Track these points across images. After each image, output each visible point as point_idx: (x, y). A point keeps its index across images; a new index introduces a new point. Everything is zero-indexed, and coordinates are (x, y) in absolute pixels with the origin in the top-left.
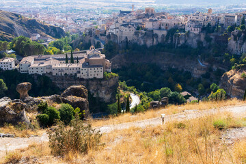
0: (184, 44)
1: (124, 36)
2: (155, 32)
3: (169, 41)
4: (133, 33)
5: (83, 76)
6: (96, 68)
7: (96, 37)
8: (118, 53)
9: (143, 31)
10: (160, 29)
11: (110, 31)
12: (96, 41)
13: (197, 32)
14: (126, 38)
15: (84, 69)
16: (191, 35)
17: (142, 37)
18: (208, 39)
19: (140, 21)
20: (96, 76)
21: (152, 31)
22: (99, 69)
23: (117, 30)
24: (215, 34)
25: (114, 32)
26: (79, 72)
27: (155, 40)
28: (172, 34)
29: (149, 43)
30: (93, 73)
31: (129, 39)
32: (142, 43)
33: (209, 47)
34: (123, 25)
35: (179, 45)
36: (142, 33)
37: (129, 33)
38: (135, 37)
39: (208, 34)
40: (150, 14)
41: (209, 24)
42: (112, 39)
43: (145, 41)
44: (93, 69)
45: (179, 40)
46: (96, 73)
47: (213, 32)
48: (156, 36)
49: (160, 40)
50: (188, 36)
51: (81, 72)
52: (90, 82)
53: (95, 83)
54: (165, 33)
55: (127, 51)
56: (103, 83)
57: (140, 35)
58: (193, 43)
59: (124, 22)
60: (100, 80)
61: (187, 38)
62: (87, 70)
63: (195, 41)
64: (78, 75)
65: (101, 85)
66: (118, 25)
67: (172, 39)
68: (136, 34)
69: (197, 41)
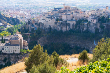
0: (87, 30)
1: (48, 24)
2: (68, 22)
3: (78, 28)
4: (54, 23)
5: (5, 52)
6: (14, 47)
7: (33, 25)
8: (43, 36)
9: (61, 22)
10: (72, 20)
11: (40, 21)
12: (32, 28)
13: (95, 22)
14: (50, 26)
15: (6, 47)
16: (91, 24)
17: (60, 26)
18: (102, 27)
19: (60, 15)
20: (15, 52)
21: (66, 21)
22: (17, 47)
23: (44, 21)
24: (107, 23)
25: (42, 22)
26: (3, 49)
27: (68, 27)
28: (80, 24)
29: (64, 29)
30: (12, 50)
31: (51, 27)
32: (60, 29)
33: (102, 32)
34: (48, 17)
35: (84, 31)
36: (59, 23)
37: (51, 23)
38: (55, 26)
39: (102, 24)
40: (68, 10)
41: (103, 17)
42: (41, 27)
43: (61, 28)
44: (12, 47)
45: (83, 27)
46: (15, 50)
47: (105, 22)
48: (69, 25)
49: (71, 27)
50: (90, 25)
51: (5, 49)
52: (11, 56)
53: (14, 56)
54: (75, 22)
55: (49, 34)
56: (19, 56)
57: (58, 24)
58: (92, 29)
59: (49, 15)
60: (18, 54)
61: (89, 26)
62: (8, 48)
63: (93, 28)
64: (3, 51)
65: (18, 58)
66: (45, 18)
67: (79, 27)
68: (56, 23)
69: (95, 28)
